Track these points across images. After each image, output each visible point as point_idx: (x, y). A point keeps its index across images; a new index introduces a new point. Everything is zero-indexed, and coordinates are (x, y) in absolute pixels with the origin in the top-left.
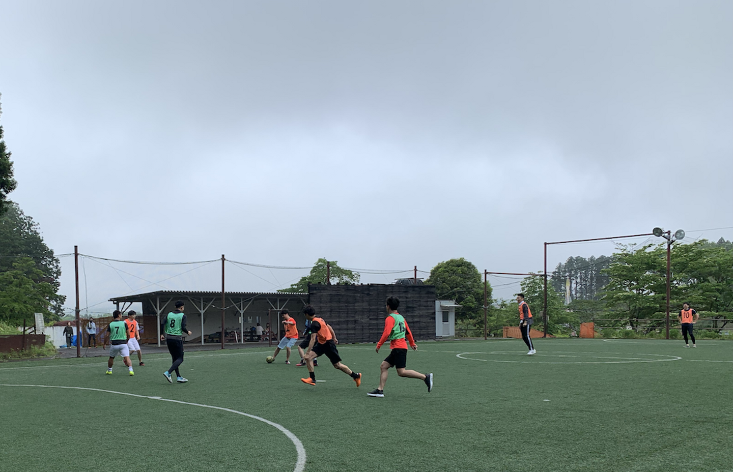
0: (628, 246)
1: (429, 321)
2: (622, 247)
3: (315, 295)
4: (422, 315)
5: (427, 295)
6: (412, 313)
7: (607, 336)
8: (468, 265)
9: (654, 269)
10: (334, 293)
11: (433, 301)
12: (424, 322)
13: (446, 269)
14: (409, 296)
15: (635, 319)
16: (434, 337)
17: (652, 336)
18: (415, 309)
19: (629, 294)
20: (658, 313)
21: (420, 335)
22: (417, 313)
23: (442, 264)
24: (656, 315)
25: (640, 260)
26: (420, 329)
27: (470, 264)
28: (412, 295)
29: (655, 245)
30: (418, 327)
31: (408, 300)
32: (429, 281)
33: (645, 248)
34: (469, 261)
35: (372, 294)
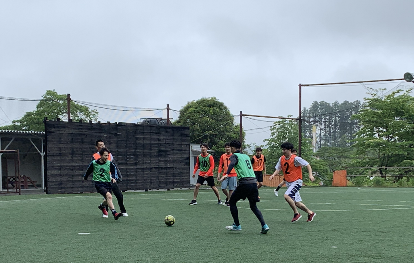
0: (379, 91)
1: (183, 167)
2: (373, 92)
3: (53, 134)
4: (176, 160)
5: (180, 138)
6: (165, 157)
7: (358, 184)
8: (221, 106)
9: (402, 116)
10: (76, 131)
11: (187, 145)
12: (178, 169)
13: (197, 109)
14: (162, 138)
15: (384, 167)
16: (188, 185)
17: (401, 184)
18: (168, 153)
19: (379, 141)
20: (406, 161)
21: (174, 182)
22: (170, 157)
23: (192, 103)
24: (404, 163)
25: (390, 105)
26: (174, 176)
27: (222, 105)
28: (165, 137)
29: (403, 90)
30: (172, 174)
31: (160, 142)
32: (178, 122)
33: (394, 93)
34: (220, 101)
35: (121, 135)
